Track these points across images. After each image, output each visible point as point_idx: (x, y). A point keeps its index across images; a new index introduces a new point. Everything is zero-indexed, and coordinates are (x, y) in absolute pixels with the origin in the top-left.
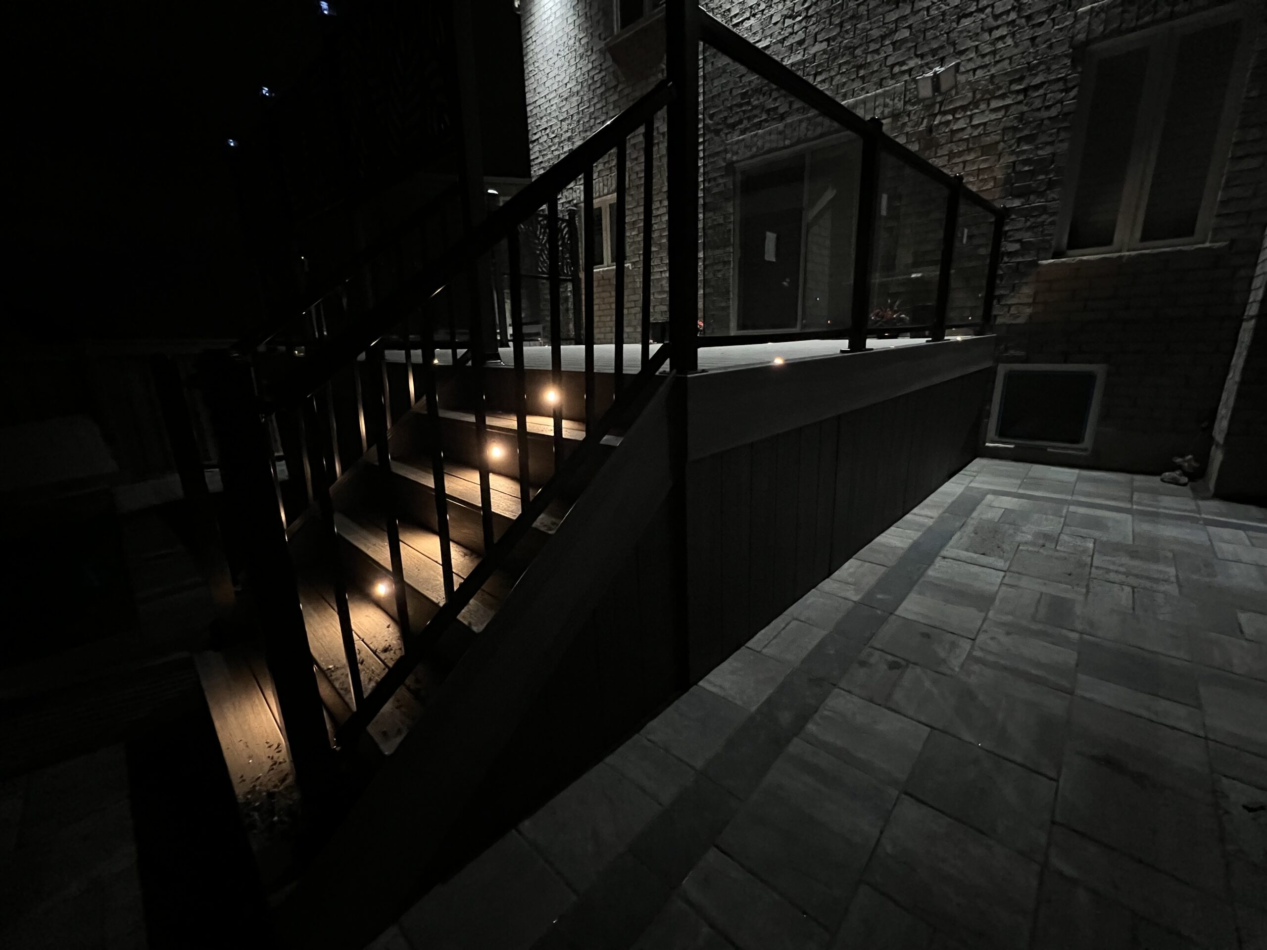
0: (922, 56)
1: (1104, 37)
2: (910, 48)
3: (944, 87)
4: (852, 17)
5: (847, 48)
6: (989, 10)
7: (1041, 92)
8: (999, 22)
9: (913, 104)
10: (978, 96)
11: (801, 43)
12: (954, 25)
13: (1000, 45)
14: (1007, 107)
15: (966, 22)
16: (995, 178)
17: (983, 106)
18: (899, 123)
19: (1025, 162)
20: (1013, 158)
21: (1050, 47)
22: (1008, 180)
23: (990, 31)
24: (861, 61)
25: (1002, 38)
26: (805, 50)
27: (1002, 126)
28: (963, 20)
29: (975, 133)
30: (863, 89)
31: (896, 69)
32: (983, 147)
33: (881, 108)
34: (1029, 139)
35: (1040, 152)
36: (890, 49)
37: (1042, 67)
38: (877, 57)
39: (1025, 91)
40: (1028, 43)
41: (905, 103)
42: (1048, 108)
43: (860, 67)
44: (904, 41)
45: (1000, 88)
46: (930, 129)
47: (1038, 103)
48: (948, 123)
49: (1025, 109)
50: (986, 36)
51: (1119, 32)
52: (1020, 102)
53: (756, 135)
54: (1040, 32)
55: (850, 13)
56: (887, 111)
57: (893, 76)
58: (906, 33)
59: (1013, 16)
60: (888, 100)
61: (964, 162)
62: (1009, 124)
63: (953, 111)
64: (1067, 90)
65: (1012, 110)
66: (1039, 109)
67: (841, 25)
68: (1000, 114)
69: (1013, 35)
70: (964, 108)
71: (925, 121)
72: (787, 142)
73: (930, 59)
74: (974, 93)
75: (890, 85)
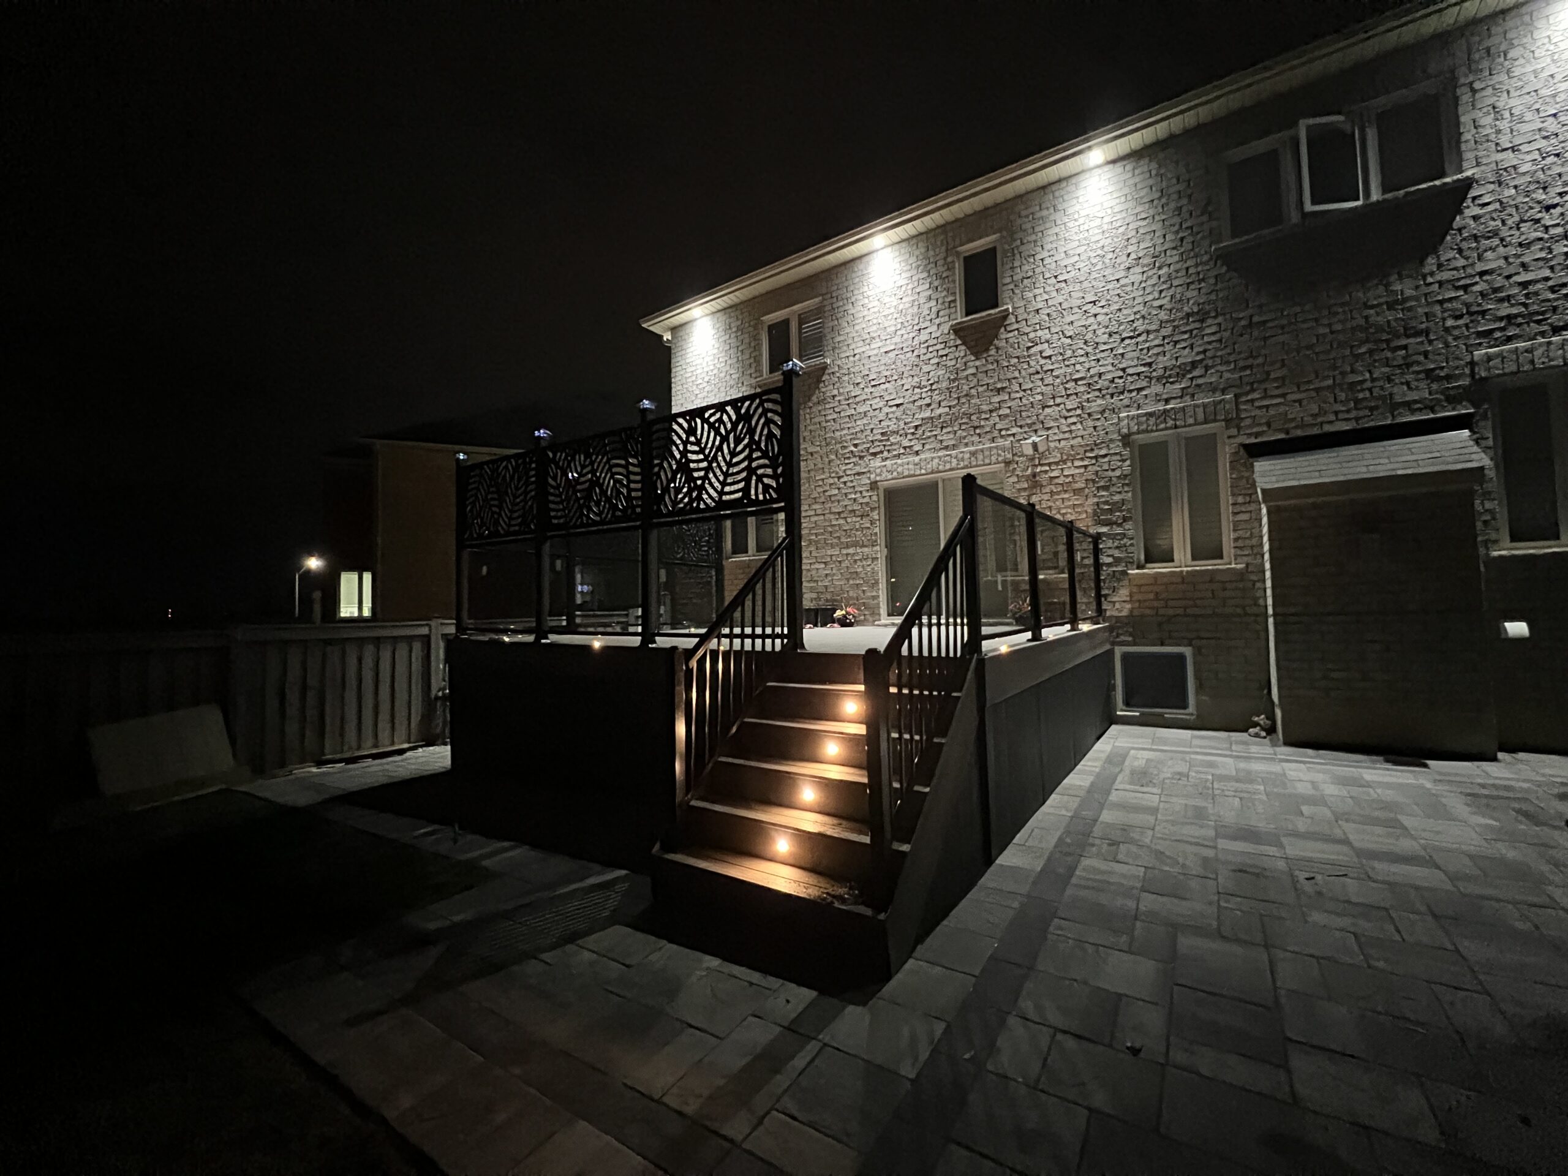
0: (1021, 427)
1: (1138, 432)
2: (1011, 421)
3: (1041, 449)
4: (967, 395)
5: (964, 414)
6: (1062, 406)
7: (1106, 460)
8: (1071, 414)
9: (1019, 456)
10: (1065, 457)
11: (929, 405)
12: (1041, 411)
13: (1073, 427)
14: (1086, 467)
15: (1047, 410)
16: (1086, 512)
17: (1069, 464)
18: (1011, 468)
19: (1106, 503)
20: (1096, 500)
21: (1107, 433)
22: (1095, 513)
23: (1066, 418)
24: (976, 424)
25: (1074, 423)
26: (932, 410)
27: (1084, 478)
28: (1046, 409)
29: (1067, 481)
30: (980, 442)
31: (1003, 433)
32: (1074, 490)
33: (996, 456)
34: (1105, 488)
35: (1114, 498)
36: (997, 419)
37: (1103, 445)
38: (988, 423)
39: (1096, 457)
40: (1092, 429)
41: (1013, 455)
42: (1113, 470)
43: (975, 428)
44: (1007, 416)
45: (1079, 454)
46: (1034, 475)
47: (1106, 467)
48: (1046, 472)
49: (1099, 469)
50: (1063, 421)
51: (1146, 431)
52: (1094, 464)
53: (896, 463)
54: (1098, 424)
55: (965, 393)
56: (1000, 459)
57: (1002, 437)
58: (1008, 411)
59: (1079, 412)
60: (1000, 452)
61: (1063, 499)
62: (1089, 478)
63: (1049, 464)
64: (1124, 461)
65: (1090, 468)
66: (1107, 470)
67: (958, 398)
68: (1082, 470)
69: (1081, 423)
70: (1057, 463)
71: (1030, 469)
72: (923, 471)
73: (1027, 429)
74: (1061, 454)
75: (1000, 442)
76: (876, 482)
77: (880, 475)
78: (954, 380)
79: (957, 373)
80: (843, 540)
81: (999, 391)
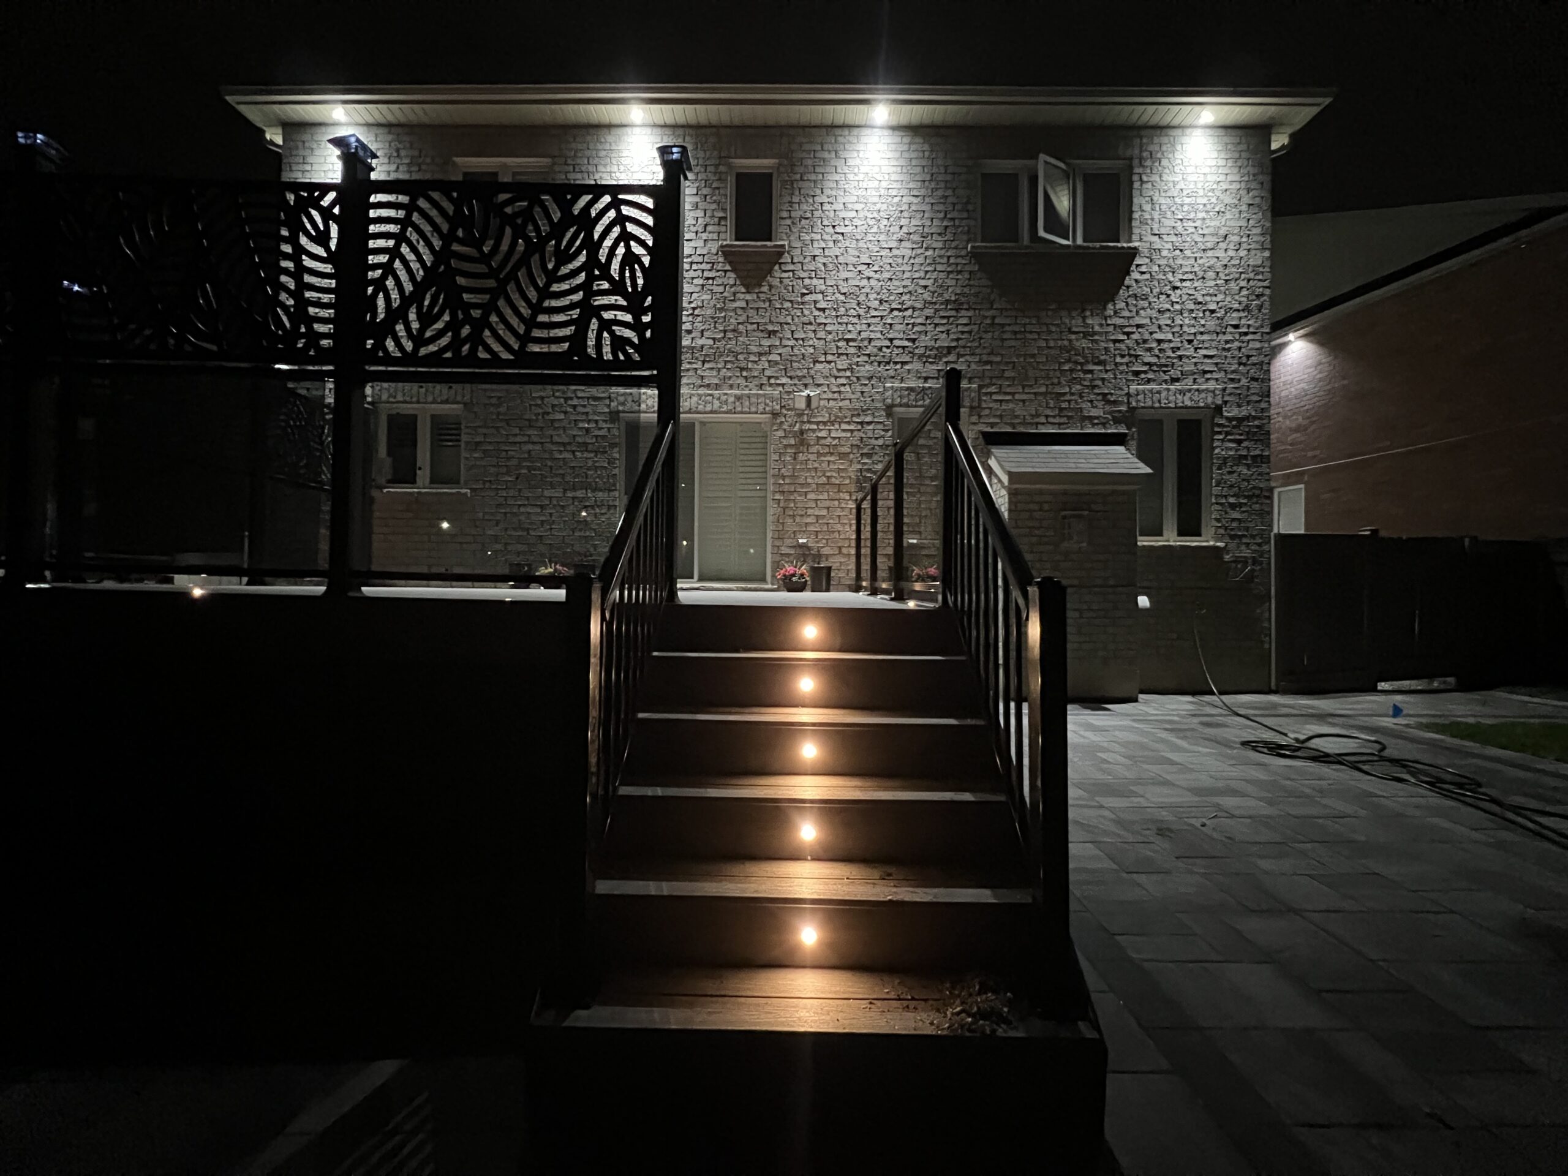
0: (791, 378)
1: (901, 405)
2: (781, 370)
3: (814, 405)
4: (734, 331)
5: (729, 350)
6: (833, 364)
7: (871, 427)
8: (841, 374)
9: (788, 410)
10: (833, 418)
12: (812, 365)
13: (842, 389)
14: (852, 431)
15: (819, 366)
16: (850, 477)
17: (837, 426)
18: (778, 421)
19: (869, 470)
20: (860, 466)
21: (873, 400)
22: (858, 481)
23: (836, 378)
24: (743, 365)
25: (844, 385)
26: (693, 339)
27: (850, 443)
28: (817, 364)
29: (834, 443)
30: (746, 386)
31: (772, 381)
32: (840, 454)
33: (763, 405)
34: (868, 455)
35: (876, 466)
36: (767, 364)
37: (869, 412)
38: (756, 366)
39: (861, 423)
40: (860, 394)
41: (781, 407)
42: (876, 438)
43: (742, 369)
44: (776, 363)
45: (846, 417)
46: (802, 432)
47: (870, 434)
48: (814, 431)
49: (864, 436)
50: (833, 380)
51: (907, 405)
52: (859, 430)
54: (865, 389)
55: (732, 327)
56: (767, 409)
57: (771, 385)
58: (778, 358)
59: (848, 374)
60: (768, 401)
61: (829, 461)
62: (855, 443)
63: (818, 423)
64: (887, 431)
65: (856, 433)
66: (871, 438)
67: (725, 332)
68: (849, 435)
69: (850, 385)
70: (825, 423)
71: (798, 425)
73: (796, 382)
74: (830, 414)
75: (768, 390)
76: (618, 412)
77: (623, 404)
78: (721, 309)
79: (724, 303)
80: (568, 478)
81: (771, 334)
